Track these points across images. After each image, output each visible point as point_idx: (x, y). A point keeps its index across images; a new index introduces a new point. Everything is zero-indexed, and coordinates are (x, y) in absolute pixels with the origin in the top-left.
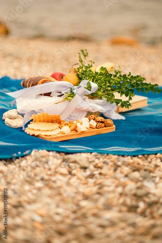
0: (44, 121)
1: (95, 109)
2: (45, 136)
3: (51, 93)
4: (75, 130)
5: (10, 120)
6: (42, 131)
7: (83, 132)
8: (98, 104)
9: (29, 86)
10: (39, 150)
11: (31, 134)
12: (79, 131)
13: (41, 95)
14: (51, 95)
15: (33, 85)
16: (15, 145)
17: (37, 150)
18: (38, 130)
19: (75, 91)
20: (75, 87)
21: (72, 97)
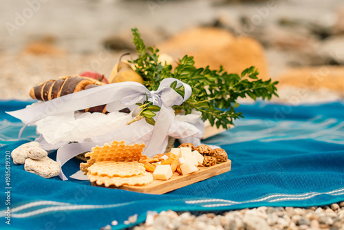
0: (109, 159)
1: (188, 132)
2: (135, 185)
3: (104, 106)
4: (178, 172)
5: (34, 162)
6: (122, 177)
7: (192, 174)
8: (190, 123)
9: (54, 96)
10: (159, 213)
11: (107, 185)
12: (185, 173)
13: (83, 111)
14: (107, 109)
15: (64, 93)
16: (98, 207)
17: (155, 213)
18: (115, 176)
19: (153, 100)
20: (152, 92)
21: (151, 110)
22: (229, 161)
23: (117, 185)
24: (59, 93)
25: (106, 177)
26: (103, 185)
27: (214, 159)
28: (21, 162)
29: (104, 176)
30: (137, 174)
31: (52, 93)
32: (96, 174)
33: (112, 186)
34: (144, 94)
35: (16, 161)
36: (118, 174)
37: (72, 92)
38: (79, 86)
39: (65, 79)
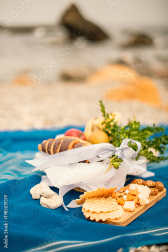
4: (138, 204)
7: (146, 205)
9: (55, 152)
12: (142, 204)
15: (61, 150)
17: (134, 248)
18: (101, 212)
19: (118, 154)
20: (117, 148)
21: (117, 161)
22: (165, 190)
23: (104, 220)
24: (58, 150)
25: (95, 214)
26: (94, 220)
27: (157, 190)
28: (37, 198)
29: (94, 212)
30: (114, 210)
31: (54, 149)
32: (88, 211)
33: (101, 221)
34: (112, 151)
35: (34, 197)
36: (103, 211)
37: (66, 150)
38: (70, 146)
39: (61, 140)
